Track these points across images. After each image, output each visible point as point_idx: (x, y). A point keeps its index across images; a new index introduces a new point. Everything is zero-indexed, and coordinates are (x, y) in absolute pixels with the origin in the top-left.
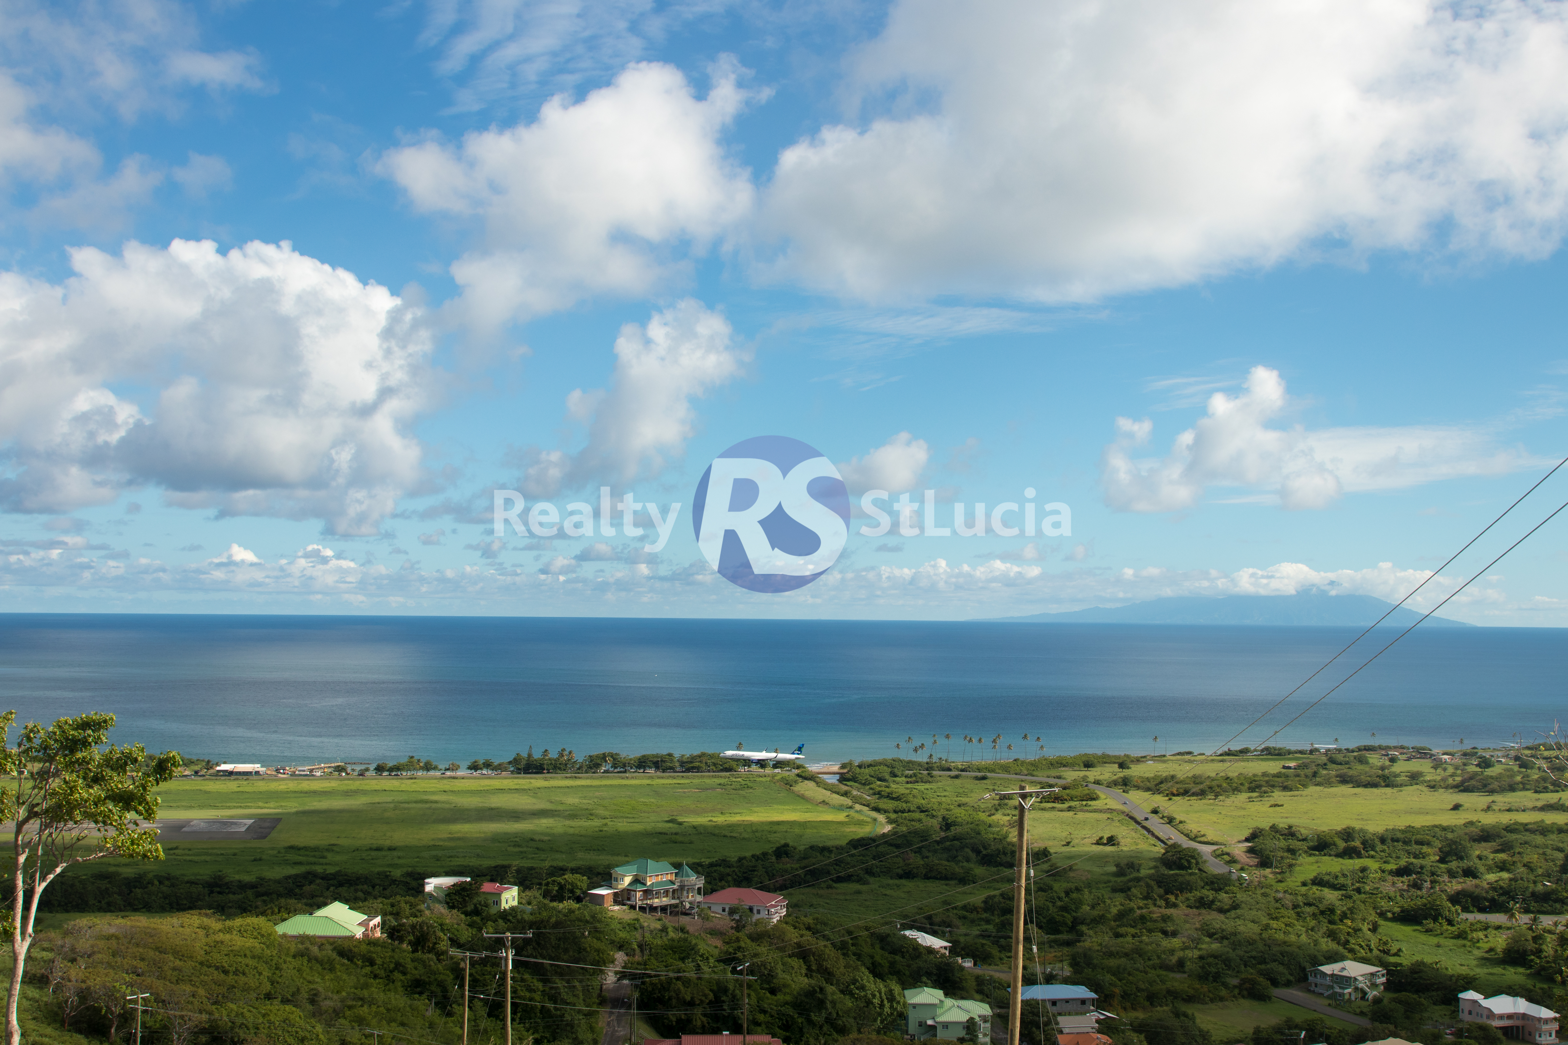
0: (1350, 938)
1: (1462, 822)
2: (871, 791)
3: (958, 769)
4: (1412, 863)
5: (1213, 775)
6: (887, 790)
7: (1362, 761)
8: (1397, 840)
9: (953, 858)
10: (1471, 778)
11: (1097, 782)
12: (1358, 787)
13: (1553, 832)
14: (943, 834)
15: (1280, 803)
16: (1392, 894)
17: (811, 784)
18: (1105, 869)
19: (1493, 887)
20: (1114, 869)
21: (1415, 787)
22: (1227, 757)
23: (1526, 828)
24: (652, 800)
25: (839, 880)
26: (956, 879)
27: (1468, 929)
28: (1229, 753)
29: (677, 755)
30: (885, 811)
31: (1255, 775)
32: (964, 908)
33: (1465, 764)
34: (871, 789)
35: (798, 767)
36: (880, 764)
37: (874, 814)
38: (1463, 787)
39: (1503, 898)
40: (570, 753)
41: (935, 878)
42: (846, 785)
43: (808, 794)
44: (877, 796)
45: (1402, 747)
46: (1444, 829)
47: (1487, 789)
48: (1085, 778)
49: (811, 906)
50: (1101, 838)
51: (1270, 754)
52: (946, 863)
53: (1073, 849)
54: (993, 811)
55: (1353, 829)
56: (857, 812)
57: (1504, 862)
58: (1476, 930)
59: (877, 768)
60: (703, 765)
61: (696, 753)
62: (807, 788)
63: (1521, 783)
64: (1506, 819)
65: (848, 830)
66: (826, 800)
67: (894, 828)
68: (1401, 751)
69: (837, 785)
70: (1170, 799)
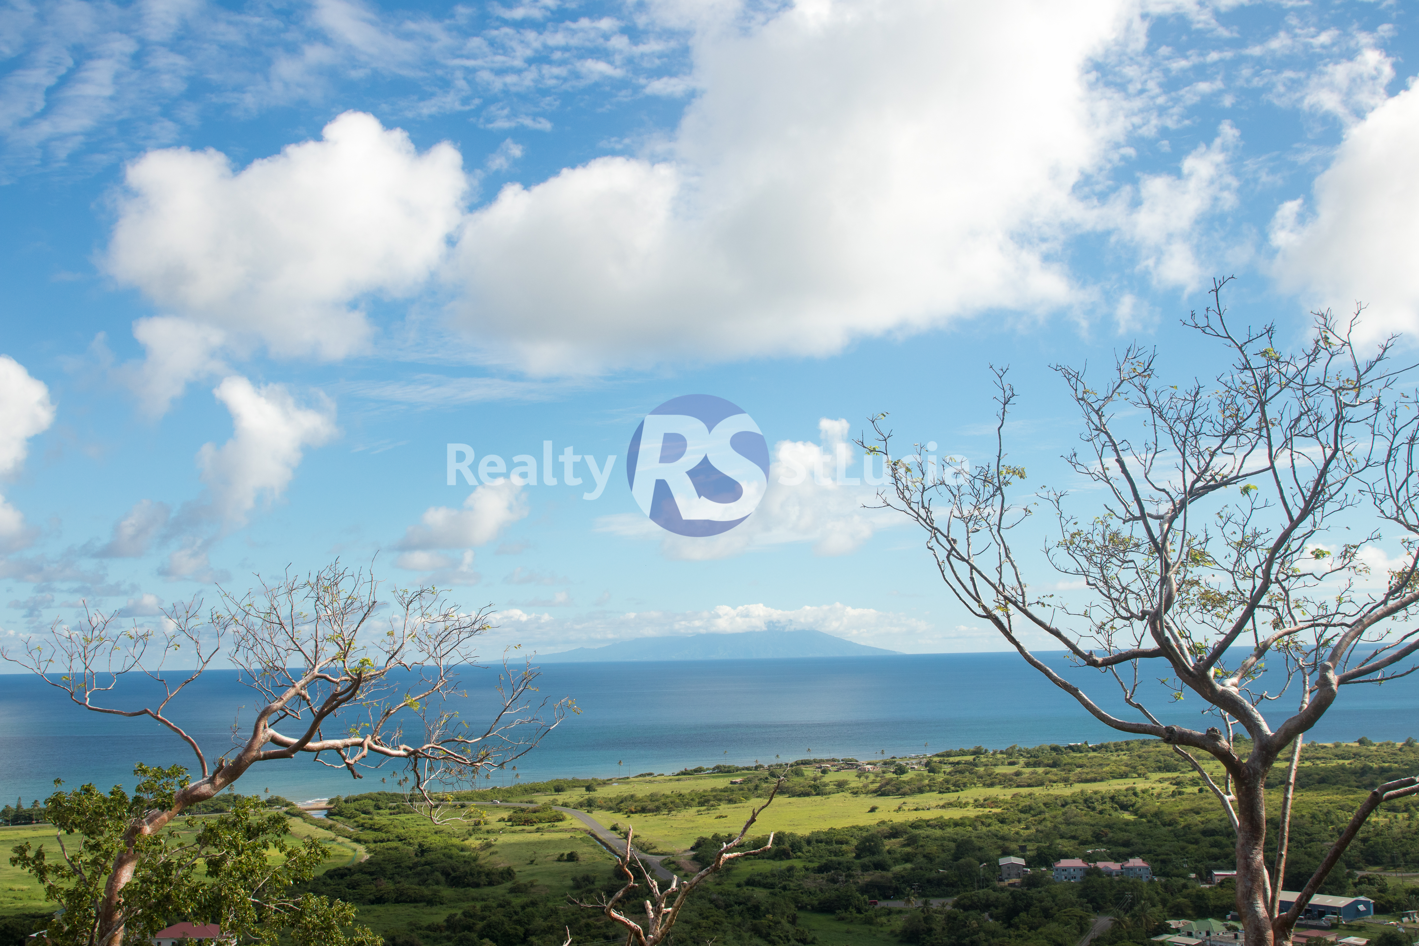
0: (770, 931)
1: (877, 822)
2: (355, 824)
3: (438, 799)
4: (831, 861)
5: (669, 793)
6: (370, 822)
7: (798, 773)
8: (821, 842)
9: (423, 882)
10: (887, 784)
11: (565, 805)
12: (793, 796)
13: (950, 826)
14: (416, 860)
15: (724, 815)
16: (812, 889)
17: (299, 820)
18: (564, 883)
19: (898, 877)
20: (570, 883)
21: (841, 794)
22: (683, 776)
23: (928, 824)
26: (424, 901)
27: (873, 916)
28: (685, 773)
30: (366, 842)
31: (705, 791)
32: (429, 928)
33: (884, 772)
34: (355, 822)
35: (287, 805)
36: (366, 798)
37: (355, 845)
38: (881, 792)
39: (903, 886)
41: (405, 902)
42: (332, 819)
43: (295, 829)
44: (361, 828)
45: (834, 760)
46: (861, 829)
47: (900, 792)
48: (554, 802)
50: (562, 855)
51: (721, 772)
52: (417, 887)
53: (537, 867)
54: (467, 836)
55: (783, 833)
56: (339, 844)
57: (908, 854)
58: (880, 916)
59: (362, 802)
62: (295, 824)
63: (928, 785)
64: (913, 817)
67: (371, 857)
68: (832, 763)
69: (323, 820)
70: (629, 817)
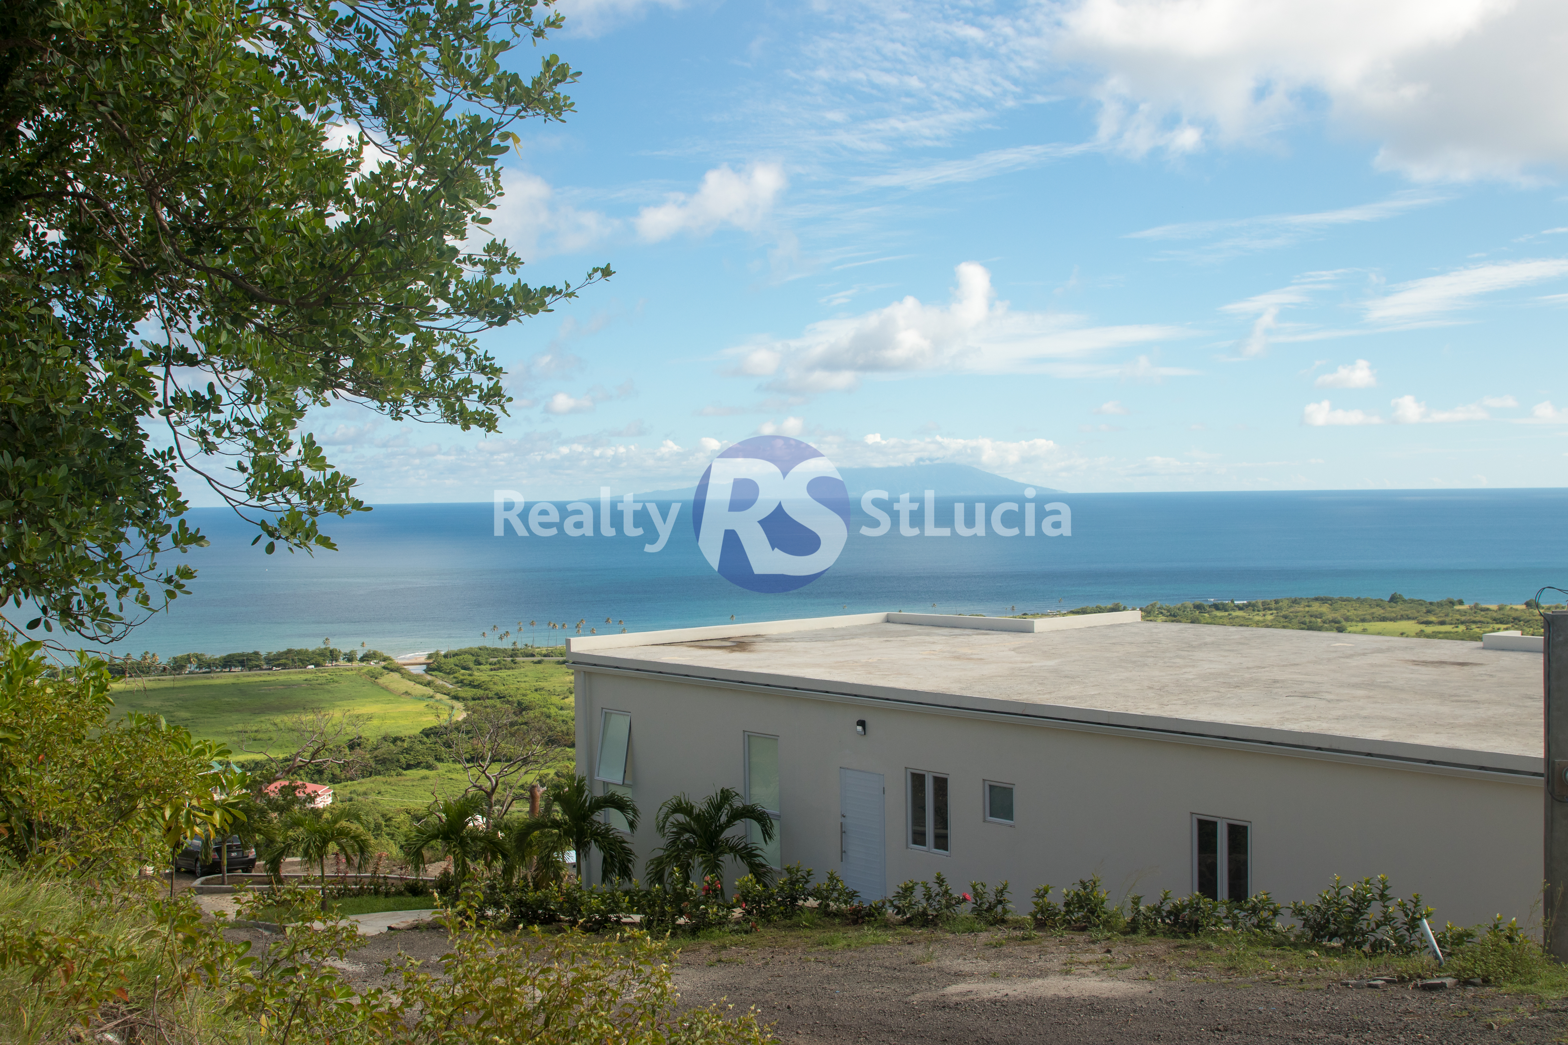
2: (455, 680)
3: (541, 655)
6: (470, 678)
17: (396, 676)
24: (236, 699)
25: (409, 767)
29: (263, 653)
30: (464, 699)
34: (455, 678)
35: (385, 660)
36: (465, 652)
37: (453, 702)
40: (154, 655)
42: (431, 675)
43: (393, 686)
44: (460, 685)
49: (379, 793)
54: (568, 694)
56: (437, 701)
59: (461, 657)
60: (290, 662)
61: (283, 649)
62: (392, 680)
65: (425, 719)
66: (409, 691)
67: (469, 715)
69: (422, 676)
